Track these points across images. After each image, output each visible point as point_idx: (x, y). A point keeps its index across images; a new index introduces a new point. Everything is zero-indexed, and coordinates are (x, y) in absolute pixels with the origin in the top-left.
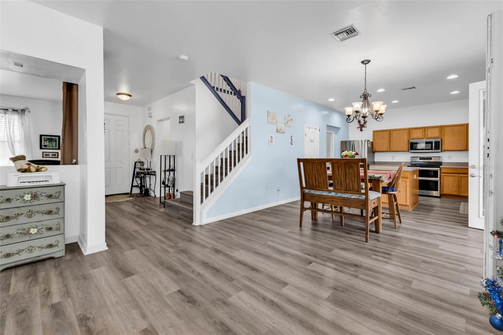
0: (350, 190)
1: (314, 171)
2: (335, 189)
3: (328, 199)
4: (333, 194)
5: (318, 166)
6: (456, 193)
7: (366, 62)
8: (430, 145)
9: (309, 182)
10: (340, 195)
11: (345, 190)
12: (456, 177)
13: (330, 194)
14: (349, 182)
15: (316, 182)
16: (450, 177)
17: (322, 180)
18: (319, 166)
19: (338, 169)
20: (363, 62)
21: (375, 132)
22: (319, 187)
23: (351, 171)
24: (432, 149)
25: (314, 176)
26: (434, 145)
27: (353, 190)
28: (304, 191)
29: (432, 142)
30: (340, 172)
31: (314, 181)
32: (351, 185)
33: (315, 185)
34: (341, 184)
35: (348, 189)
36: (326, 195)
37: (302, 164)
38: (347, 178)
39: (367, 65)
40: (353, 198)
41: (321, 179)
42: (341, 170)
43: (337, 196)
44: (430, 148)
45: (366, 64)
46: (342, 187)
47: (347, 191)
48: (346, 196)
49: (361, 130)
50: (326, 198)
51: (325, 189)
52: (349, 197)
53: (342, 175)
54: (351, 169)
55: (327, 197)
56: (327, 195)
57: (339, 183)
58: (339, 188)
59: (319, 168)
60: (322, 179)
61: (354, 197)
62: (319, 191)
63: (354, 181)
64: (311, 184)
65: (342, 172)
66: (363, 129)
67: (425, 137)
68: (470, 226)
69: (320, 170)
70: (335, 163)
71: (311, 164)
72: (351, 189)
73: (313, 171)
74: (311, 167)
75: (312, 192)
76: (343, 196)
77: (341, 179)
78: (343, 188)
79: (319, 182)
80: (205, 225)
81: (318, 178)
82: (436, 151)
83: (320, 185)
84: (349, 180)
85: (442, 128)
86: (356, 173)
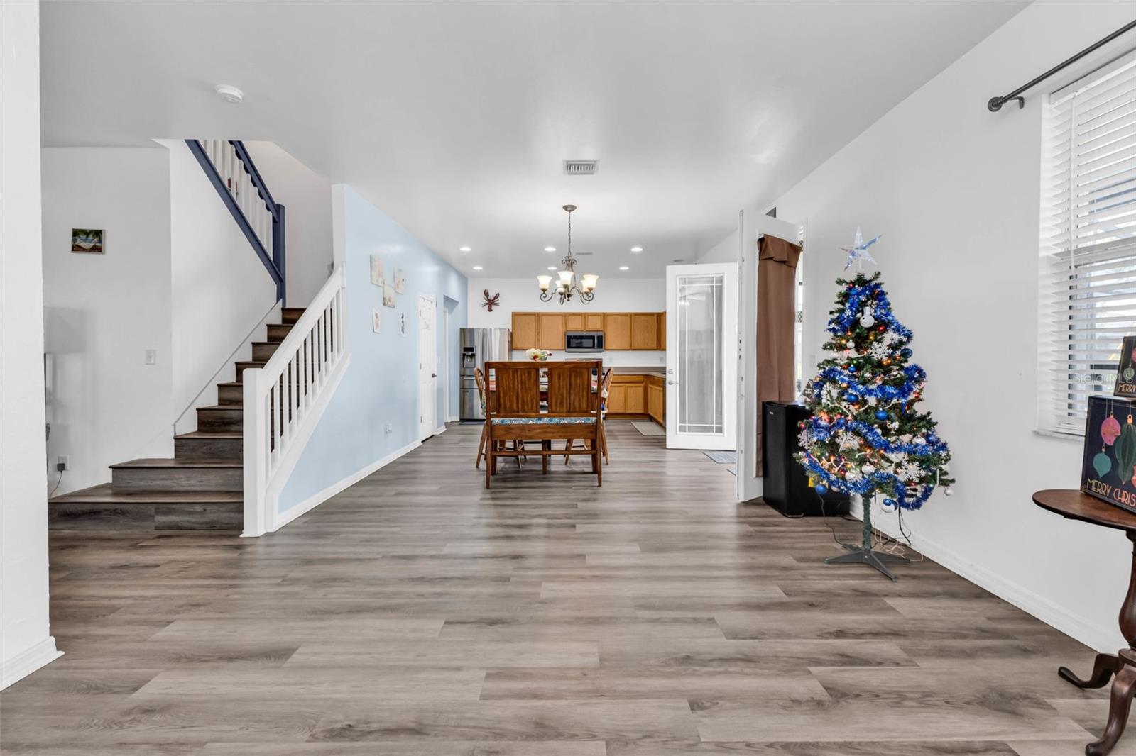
0: (574, 412)
1: (516, 383)
2: (552, 412)
3: (538, 431)
4: (546, 420)
5: (524, 374)
6: (621, 411)
7: (570, 208)
8: (591, 341)
9: (505, 405)
10: (556, 420)
11: (567, 412)
12: (622, 388)
13: (541, 422)
14: (574, 399)
15: (518, 403)
16: (616, 388)
17: (529, 399)
18: (526, 375)
19: (559, 379)
20: (565, 208)
21: (515, 315)
22: (524, 411)
23: (578, 381)
24: (593, 347)
25: (515, 394)
26: (596, 340)
27: (580, 411)
28: (492, 422)
29: (594, 337)
30: (561, 384)
31: (515, 401)
32: (577, 404)
33: (515, 408)
34: (562, 402)
35: (572, 410)
36: (533, 424)
37: (493, 371)
38: (572, 392)
39: (572, 212)
40: (578, 424)
41: (527, 397)
42: (564, 380)
43: (552, 422)
44: (592, 346)
45: (570, 211)
46: (563, 407)
47: (570, 412)
48: (567, 420)
49: (490, 310)
50: (534, 429)
51: (533, 414)
52: (572, 422)
53: (565, 389)
54: (578, 378)
55: (535, 427)
56: (536, 424)
57: (559, 401)
58: (558, 409)
59: (525, 377)
60: (529, 396)
61: (579, 421)
62: (520, 419)
63: (583, 395)
64: (508, 406)
65: (565, 384)
66: (493, 307)
67: (585, 328)
68: (667, 447)
69: (527, 382)
70: (554, 368)
71: (511, 371)
72: (577, 409)
73: (514, 384)
74: (511, 377)
75: (508, 421)
76: (563, 422)
77: (562, 395)
78: (565, 410)
79: (523, 401)
80: (280, 529)
81: (523, 396)
82: (599, 350)
83: (526, 407)
84: (575, 394)
85: (604, 316)
86: (586, 383)
